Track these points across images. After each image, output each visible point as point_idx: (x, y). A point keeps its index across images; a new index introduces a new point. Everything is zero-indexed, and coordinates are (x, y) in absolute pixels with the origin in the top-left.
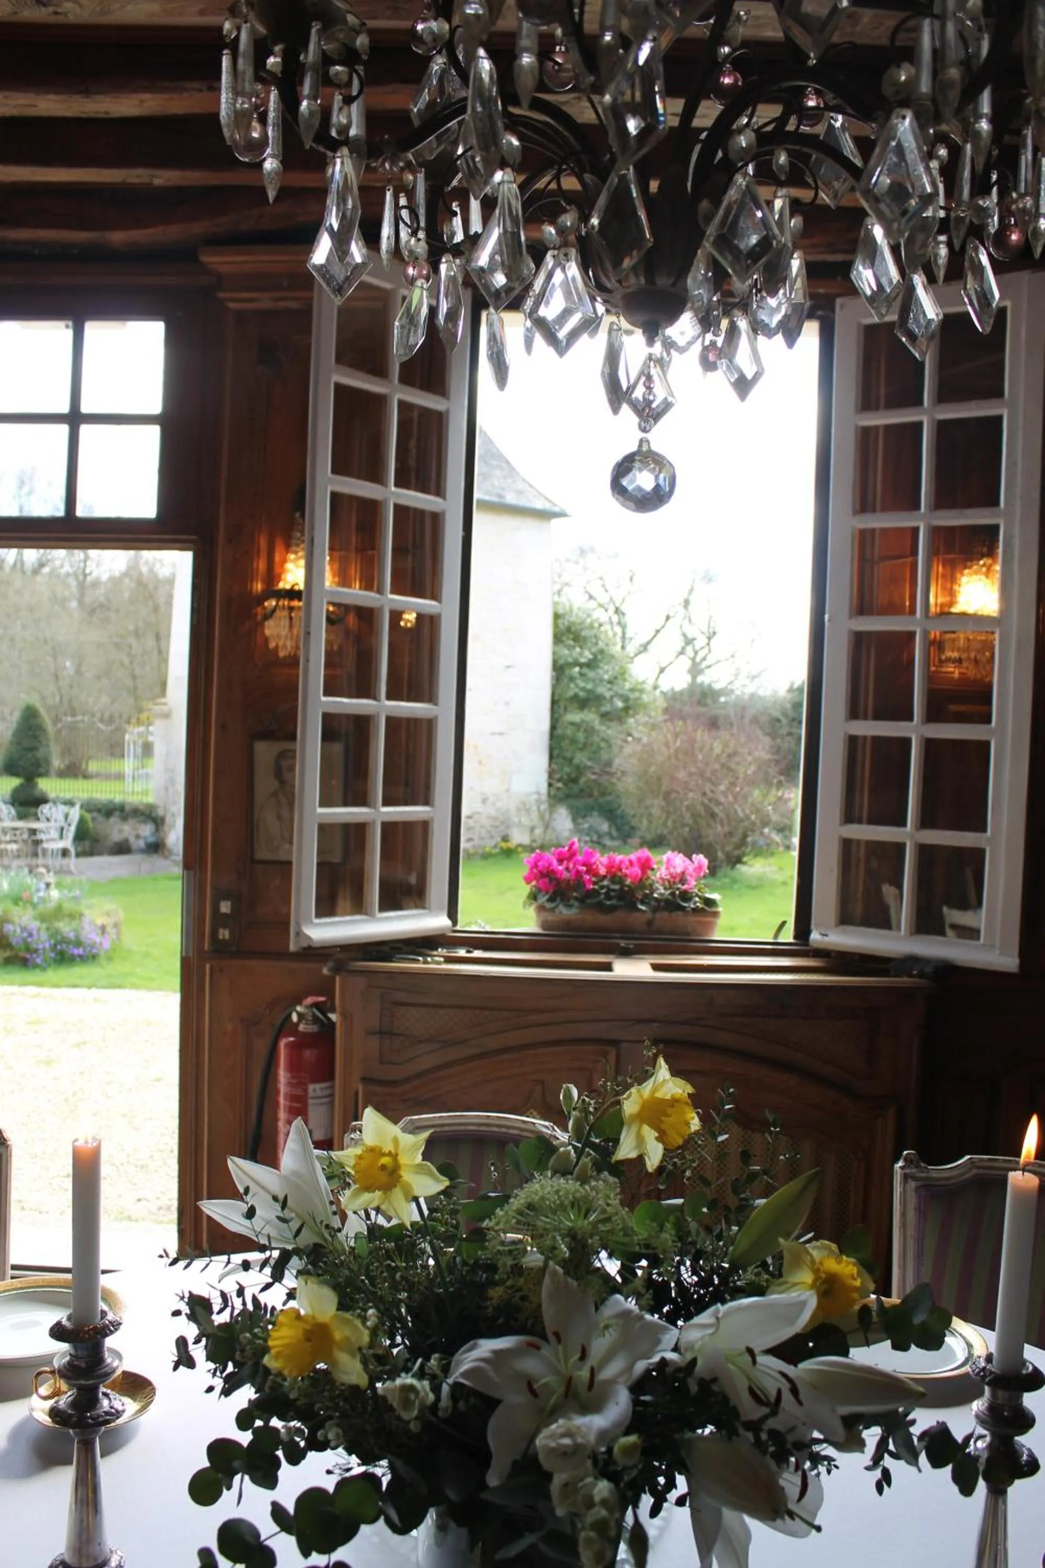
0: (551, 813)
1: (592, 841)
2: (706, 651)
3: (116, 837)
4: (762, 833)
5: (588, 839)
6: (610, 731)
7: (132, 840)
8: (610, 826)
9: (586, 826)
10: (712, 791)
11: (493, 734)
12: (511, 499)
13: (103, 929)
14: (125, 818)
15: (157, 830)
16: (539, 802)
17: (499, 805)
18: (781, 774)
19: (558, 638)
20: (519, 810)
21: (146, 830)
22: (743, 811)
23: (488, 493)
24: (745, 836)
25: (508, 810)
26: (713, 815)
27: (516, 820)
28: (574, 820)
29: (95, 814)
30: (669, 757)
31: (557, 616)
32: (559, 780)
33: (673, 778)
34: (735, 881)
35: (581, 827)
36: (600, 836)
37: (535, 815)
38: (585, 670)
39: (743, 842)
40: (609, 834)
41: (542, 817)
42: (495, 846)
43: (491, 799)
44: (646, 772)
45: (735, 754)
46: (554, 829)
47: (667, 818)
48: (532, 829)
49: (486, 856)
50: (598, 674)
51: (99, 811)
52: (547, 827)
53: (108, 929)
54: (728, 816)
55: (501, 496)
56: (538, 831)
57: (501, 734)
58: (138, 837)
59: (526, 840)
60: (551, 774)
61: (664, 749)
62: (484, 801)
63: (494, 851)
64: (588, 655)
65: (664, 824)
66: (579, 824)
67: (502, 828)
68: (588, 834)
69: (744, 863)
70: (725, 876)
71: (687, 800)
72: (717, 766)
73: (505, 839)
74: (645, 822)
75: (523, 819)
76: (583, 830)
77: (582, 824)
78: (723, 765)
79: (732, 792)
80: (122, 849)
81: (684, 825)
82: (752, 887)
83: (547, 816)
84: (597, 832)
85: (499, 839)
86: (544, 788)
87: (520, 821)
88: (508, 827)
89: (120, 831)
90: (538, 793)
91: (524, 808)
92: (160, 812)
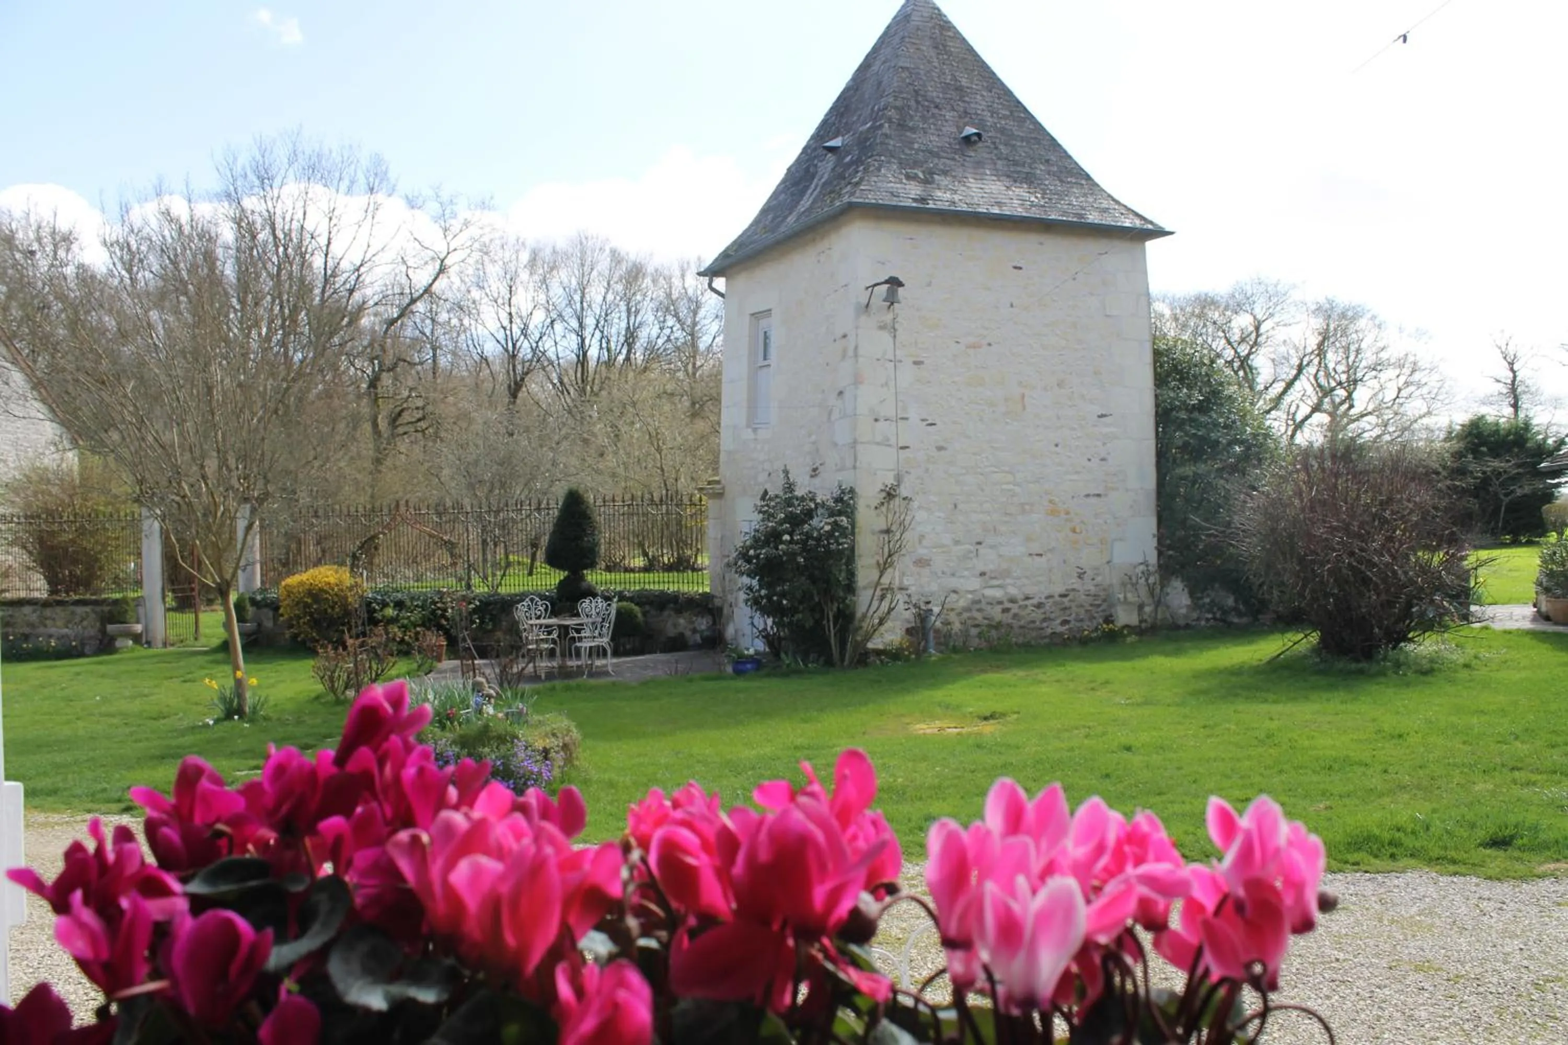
0: (1163, 587)
1: (1215, 619)
2: (1346, 406)
3: (671, 632)
4: (1432, 601)
5: (1210, 616)
6: (1231, 485)
7: (688, 633)
8: (1236, 601)
9: (1207, 600)
10: (1362, 550)
11: (1088, 496)
12: (1093, 217)
13: (546, 753)
14: (679, 611)
15: (714, 623)
16: (1147, 574)
17: (1099, 579)
18: (1454, 524)
19: (1160, 380)
20: (1124, 585)
21: (703, 623)
22: (1406, 573)
23: (1065, 213)
24: (1410, 605)
25: (1111, 585)
26: (1366, 581)
27: (1121, 596)
28: (1191, 594)
29: (647, 608)
30: (1303, 510)
31: (1157, 354)
32: (1170, 547)
33: (1310, 536)
34: (1398, 665)
35: (1201, 602)
36: (1225, 612)
37: (1143, 591)
38: (1196, 414)
39: (1406, 613)
40: (1235, 609)
41: (1152, 593)
42: (1096, 629)
43: (1090, 573)
44: (1273, 530)
45: (1390, 500)
46: (1168, 607)
47: (1304, 587)
48: (1141, 607)
49: (1084, 642)
50: (1211, 417)
51: (651, 603)
52: (1158, 604)
53: (552, 754)
54: (1385, 580)
55: (1081, 216)
56: (1147, 609)
57: (1099, 495)
58: (694, 631)
59: (1134, 620)
60: (1160, 539)
61: (1297, 502)
62: (1080, 576)
63: (1094, 635)
64: (1197, 398)
65: (1301, 595)
66: (1199, 599)
67: (1104, 606)
68: (1209, 611)
69: (1411, 640)
70: (1385, 659)
71: (1328, 562)
72: (1367, 518)
73: (1108, 620)
74: (1276, 593)
75: (1129, 595)
76: (1204, 605)
77: (1202, 598)
78: (1374, 516)
79: (1389, 551)
80: (677, 644)
81: (1327, 595)
82: (1425, 673)
83: (1158, 590)
84: (1221, 608)
85: (1101, 621)
86: (1153, 558)
87: (1125, 598)
88: (1112, 606)
89: (675, 625)
90: (1145, 563)
91: (1129, 582)
92: (717, 602)
